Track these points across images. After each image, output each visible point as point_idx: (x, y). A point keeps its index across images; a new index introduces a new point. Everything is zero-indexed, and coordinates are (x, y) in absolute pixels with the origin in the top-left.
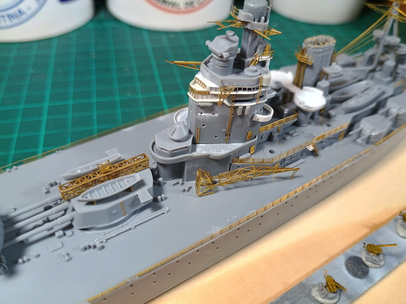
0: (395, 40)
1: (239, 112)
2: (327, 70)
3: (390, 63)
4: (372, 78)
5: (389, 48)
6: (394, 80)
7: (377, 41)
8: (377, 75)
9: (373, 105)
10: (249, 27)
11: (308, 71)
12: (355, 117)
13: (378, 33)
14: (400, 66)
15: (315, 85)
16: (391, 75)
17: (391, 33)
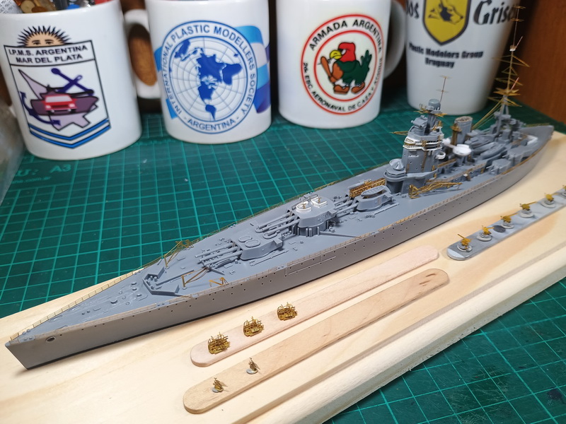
0: (508, 116)
1: (429, 154)
2: (470, 134)
3: (507, 130)
4: (497, 141)
5: (505, 122)
6: (511, 141)
7: (497, 119)
8: (500, 139)
9: (499, 155)
10: (432, 112)
11: (459, 135)
12: (489, 161)
13: (497, 114)
14: (514, 132)
15: (464, 143)
16: (509, 138)
17: (505, 113)
